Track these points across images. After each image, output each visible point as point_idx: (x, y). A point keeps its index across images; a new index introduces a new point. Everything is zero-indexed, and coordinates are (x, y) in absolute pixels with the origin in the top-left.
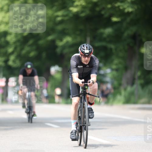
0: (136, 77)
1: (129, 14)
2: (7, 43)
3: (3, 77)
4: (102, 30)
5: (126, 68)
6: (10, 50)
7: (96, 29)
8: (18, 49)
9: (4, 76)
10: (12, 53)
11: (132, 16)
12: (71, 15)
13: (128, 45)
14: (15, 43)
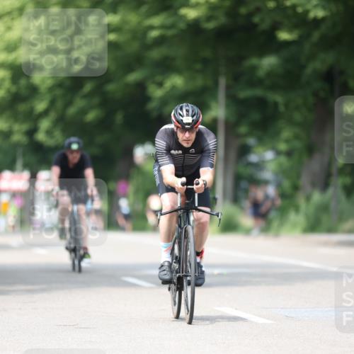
0: (334, 170)
1: (317, 22)
2: (34, 90)
3: (23, 170)
4: (254, 61)
5: (310, 150)
6: (41, 106)
7: (241, 58)
8: (59, 104)
9: (26, 166)
10: (45, 113)
11: (324, 28)
12: (182, 25)
13: (315, 94)
14: (51, 89)
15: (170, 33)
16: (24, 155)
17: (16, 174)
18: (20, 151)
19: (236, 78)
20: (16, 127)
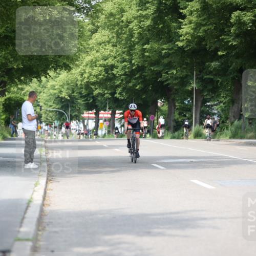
3: (109, 110)
5: (233, 102)
10: (119, 86)
15: (171, 52)
18: (108, 102)
19: (200, 71)
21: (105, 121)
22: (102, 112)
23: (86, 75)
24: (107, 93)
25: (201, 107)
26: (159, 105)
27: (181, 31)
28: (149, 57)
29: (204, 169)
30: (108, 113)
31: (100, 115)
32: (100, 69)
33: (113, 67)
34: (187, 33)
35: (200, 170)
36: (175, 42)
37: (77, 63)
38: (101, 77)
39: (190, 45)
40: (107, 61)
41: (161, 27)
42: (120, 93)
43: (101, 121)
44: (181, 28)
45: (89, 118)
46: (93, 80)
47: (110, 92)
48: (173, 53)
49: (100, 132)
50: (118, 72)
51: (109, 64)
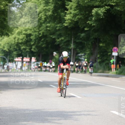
2: (31, 40)
4: (79, 34)
5: (92, 54)
6: (32, 43)
7: (77, 34)
9: (29, 56)
10: (34, 45)
11: (94, 28)
12: (64, 26)
14: (35, 40)
15: (61, 28)
16: (29, 54)
17: (27, 58)
18: (28, 53)
19: (75, 38)
20: (27, 48)
21: (26, 62)
22: (25, 58)
23: (16, 39)
24: (28, 49)
25: (76, 56)
26: (54, 55)
27: (65, 18)
28: (49, 30)
29: (76, 88)
30: (28, 59)
31: (24, 60)
32: (24, 36)
33: (30, 35)
34: (69, 19)
35: (74, 88)
36: (63, 23)
37: (13, 33)
38: (24, 40)
39: (71, 25)
40: (27, 32)
41: (56, 15)
42: (34, 49)
43: (24, 63)
44: (66, 16)
45: (18, 61)
46: (20, 41)
47: (29, 48)
48: (62, 29)
49: (23, 68)
50: (33, 38)
51: (28, 33)
